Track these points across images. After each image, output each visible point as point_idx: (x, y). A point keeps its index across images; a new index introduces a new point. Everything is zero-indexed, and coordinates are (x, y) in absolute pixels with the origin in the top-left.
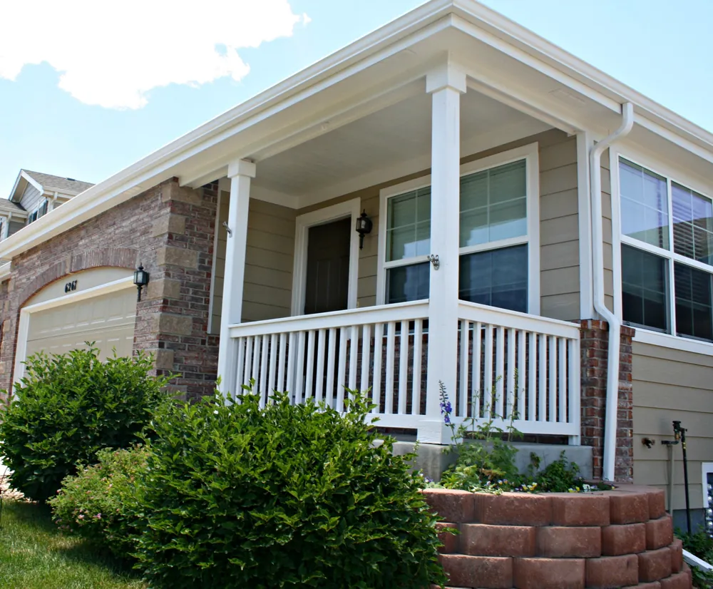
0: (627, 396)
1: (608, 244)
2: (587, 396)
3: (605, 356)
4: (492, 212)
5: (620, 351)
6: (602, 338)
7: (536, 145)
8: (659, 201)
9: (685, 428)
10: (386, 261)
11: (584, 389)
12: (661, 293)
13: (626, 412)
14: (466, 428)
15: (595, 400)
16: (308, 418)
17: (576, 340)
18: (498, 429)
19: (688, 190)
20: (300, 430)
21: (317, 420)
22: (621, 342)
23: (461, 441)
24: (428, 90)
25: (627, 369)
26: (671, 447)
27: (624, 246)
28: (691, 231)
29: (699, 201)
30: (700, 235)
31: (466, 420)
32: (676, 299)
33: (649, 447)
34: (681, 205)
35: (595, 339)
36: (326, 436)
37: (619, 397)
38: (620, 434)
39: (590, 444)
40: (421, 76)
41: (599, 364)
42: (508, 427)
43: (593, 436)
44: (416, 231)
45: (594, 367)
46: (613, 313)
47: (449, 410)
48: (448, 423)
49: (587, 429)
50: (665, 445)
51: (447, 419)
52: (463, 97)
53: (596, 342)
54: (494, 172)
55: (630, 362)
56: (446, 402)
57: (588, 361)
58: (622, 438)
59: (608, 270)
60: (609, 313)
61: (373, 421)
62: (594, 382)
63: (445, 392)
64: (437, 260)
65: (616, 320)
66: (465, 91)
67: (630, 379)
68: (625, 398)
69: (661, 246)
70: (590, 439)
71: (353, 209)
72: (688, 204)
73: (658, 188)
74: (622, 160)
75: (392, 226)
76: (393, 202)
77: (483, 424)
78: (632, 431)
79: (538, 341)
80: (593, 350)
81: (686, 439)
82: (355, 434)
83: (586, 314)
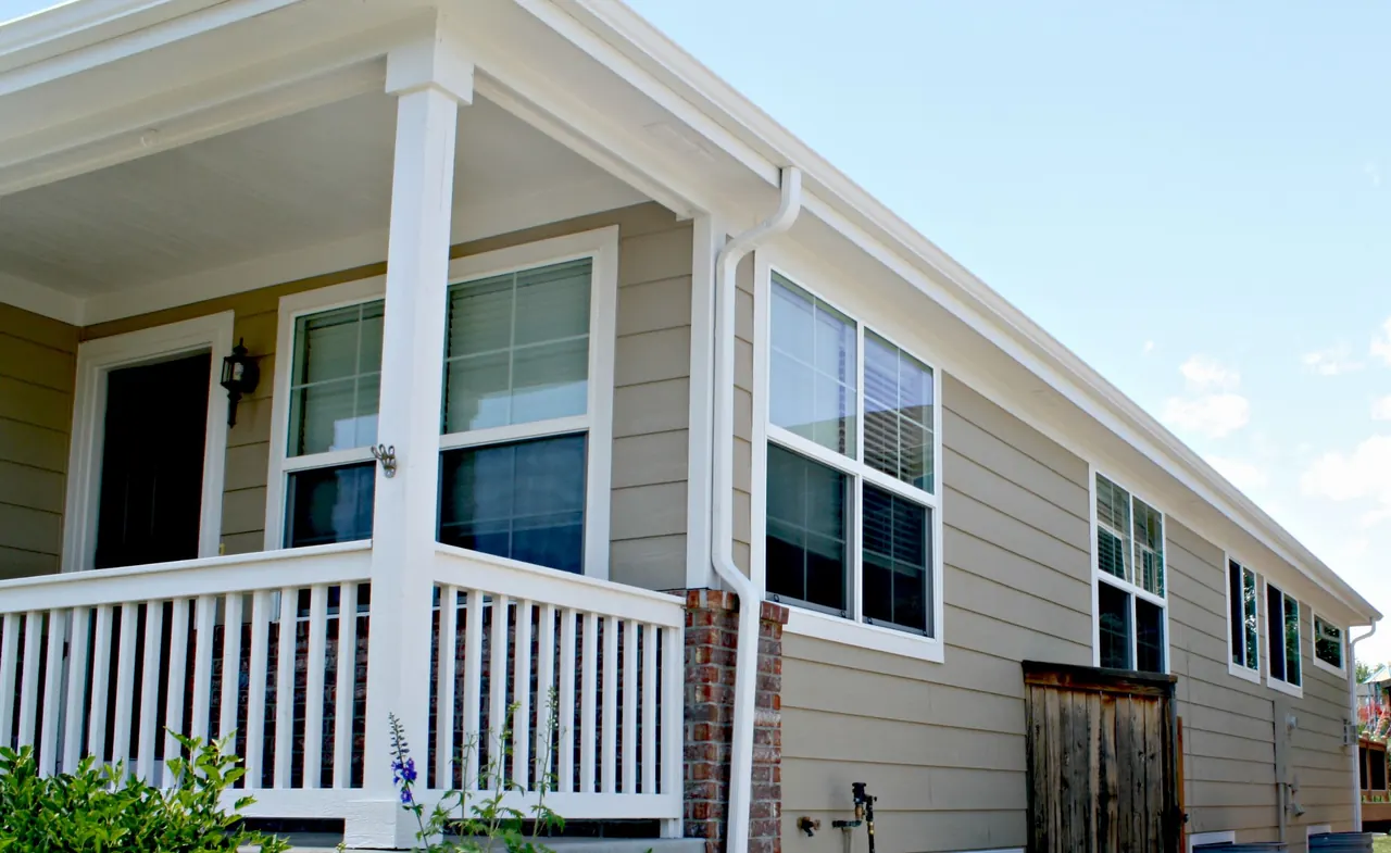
0: (771, 738)
1: (742, 440)
2: (695, 740)
3: (730, 661)
4: (518, 361)
5: (759, 651)
6: (726, 626)
7: (613, 232)
8: (842, 363)
9: (874, 796)
10: (288, 456)
11: (691, 725)
12: (839, 540)
13: (768, 768)
14: (447, 812)
15: (710, 746)
16: (81, 806)
17: (676, 628)
18: (513, 812)
19: (893, 347)
20: (59, 834)
21: (101, 809)
22: (761, 633)
23: (437, 839)
24: (390, 88)
25: (773, 685)
26: (849, 831)
27: (772, 446)
28: (895, 425)
29: (912, 371)
30: (911, 433)
31: (447, 795)
32: (864, 553)
33: (810, 834)
34: (880, 375)
35: (712, 627)
36: (125, 844)
37: (756, 741)
38: (757, 812)
39: (701, 834)
40: (376, 54)
41: (720, 676)
42: (535, 808)
43: (706, 818)
44: (356, 394)
45: (710, 683)
46: (749, 578)
47: (411, 775)
48: (408, 804)
49: (695, 804)
50: (839, 829)
51: (407, 796)
52: (463, 112)
53: (713, 634)
54: (528, 279)
55: (777, 672)
56: (405, 760)
57: (698, 672)
58: (761, 820)
59: (742, 493)
60: (740, 576)
61: (239, 805)
62: (709, 713)
63: (402, 739)
64: (391, 457)
65: (753, 591)
66: (469, 100)
67: (777, 706)
68: (769, 743)
69: (842, 451)
70: (699, 825)
71: (218, 336)
72: (891, 374)
73: (842, 339)
74: (778, 280)
75: (305, 380)
76: (308, 327)
77: (483, 802)
78: (779, 805)
79: (601, 631)
80: (708, 648)
81: (875, 816)
82: (195, 835)
83: (697, 578)
